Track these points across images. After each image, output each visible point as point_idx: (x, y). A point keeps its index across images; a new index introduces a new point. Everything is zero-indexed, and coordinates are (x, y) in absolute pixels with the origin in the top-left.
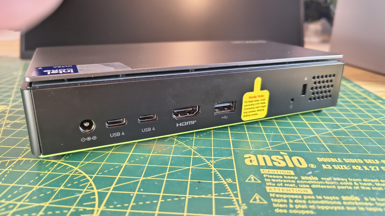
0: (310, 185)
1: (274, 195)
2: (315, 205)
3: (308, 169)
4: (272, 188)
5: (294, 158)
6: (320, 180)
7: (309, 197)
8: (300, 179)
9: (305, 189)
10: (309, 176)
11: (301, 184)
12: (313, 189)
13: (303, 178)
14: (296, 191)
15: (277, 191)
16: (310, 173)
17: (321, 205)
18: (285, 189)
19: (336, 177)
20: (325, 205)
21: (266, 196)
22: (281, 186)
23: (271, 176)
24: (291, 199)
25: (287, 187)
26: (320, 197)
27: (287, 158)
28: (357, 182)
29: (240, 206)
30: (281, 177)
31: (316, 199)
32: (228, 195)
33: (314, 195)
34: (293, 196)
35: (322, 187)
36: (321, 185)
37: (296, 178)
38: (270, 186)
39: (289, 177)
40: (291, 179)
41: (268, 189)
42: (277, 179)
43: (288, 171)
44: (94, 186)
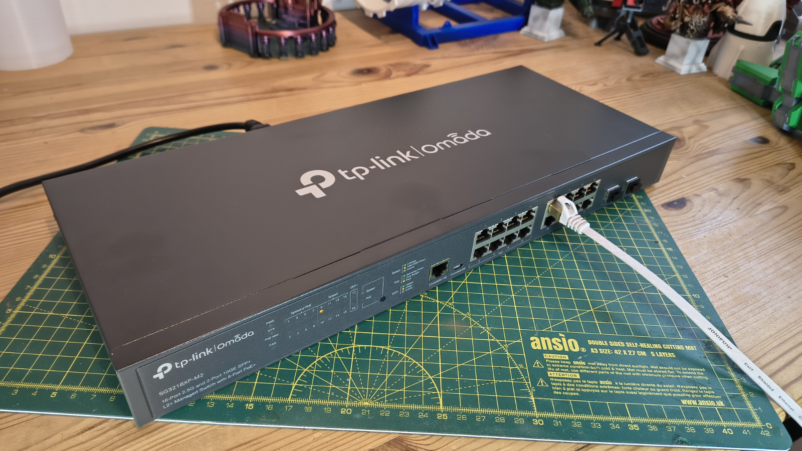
0: (579, 369)
1: (553, 379)
2: (581, 388)
3: (580, 353)
4: (552, 373)
5: (570, 341)
6: (587, 365)
7: (577, 381)
8: (572, 364)
9: (575, 374)
10: (579, 360)
11: (573, 369)
12: (581, 374)
13: (575, 363)
14: (568, 375)
15: (555, 376)
16: (580, 358)
17: (584, 388)
18: (561, 373)
19: (599, 362)
20: (587, 388)
21: (547, 380)
22: (558, 371)
23: (551, 361)
24: (565, 382)
25: (562, 372)
26: (585, 382)
27: (564, 340)
28: (614, 367)
29: (530, 389)
30: (559, 362)
31: (582, 383)
32: (522, 380)
33: (580, 379)
34: (566, 381)
35: (588, 371)
36: (587, 369)
37: (569, 363)
38: (550, 371)
39: (564, 362)
40: (566, 364)
41: (549, 373)
42: (556, 364)
43: (564, 356)
44: (427, 373)
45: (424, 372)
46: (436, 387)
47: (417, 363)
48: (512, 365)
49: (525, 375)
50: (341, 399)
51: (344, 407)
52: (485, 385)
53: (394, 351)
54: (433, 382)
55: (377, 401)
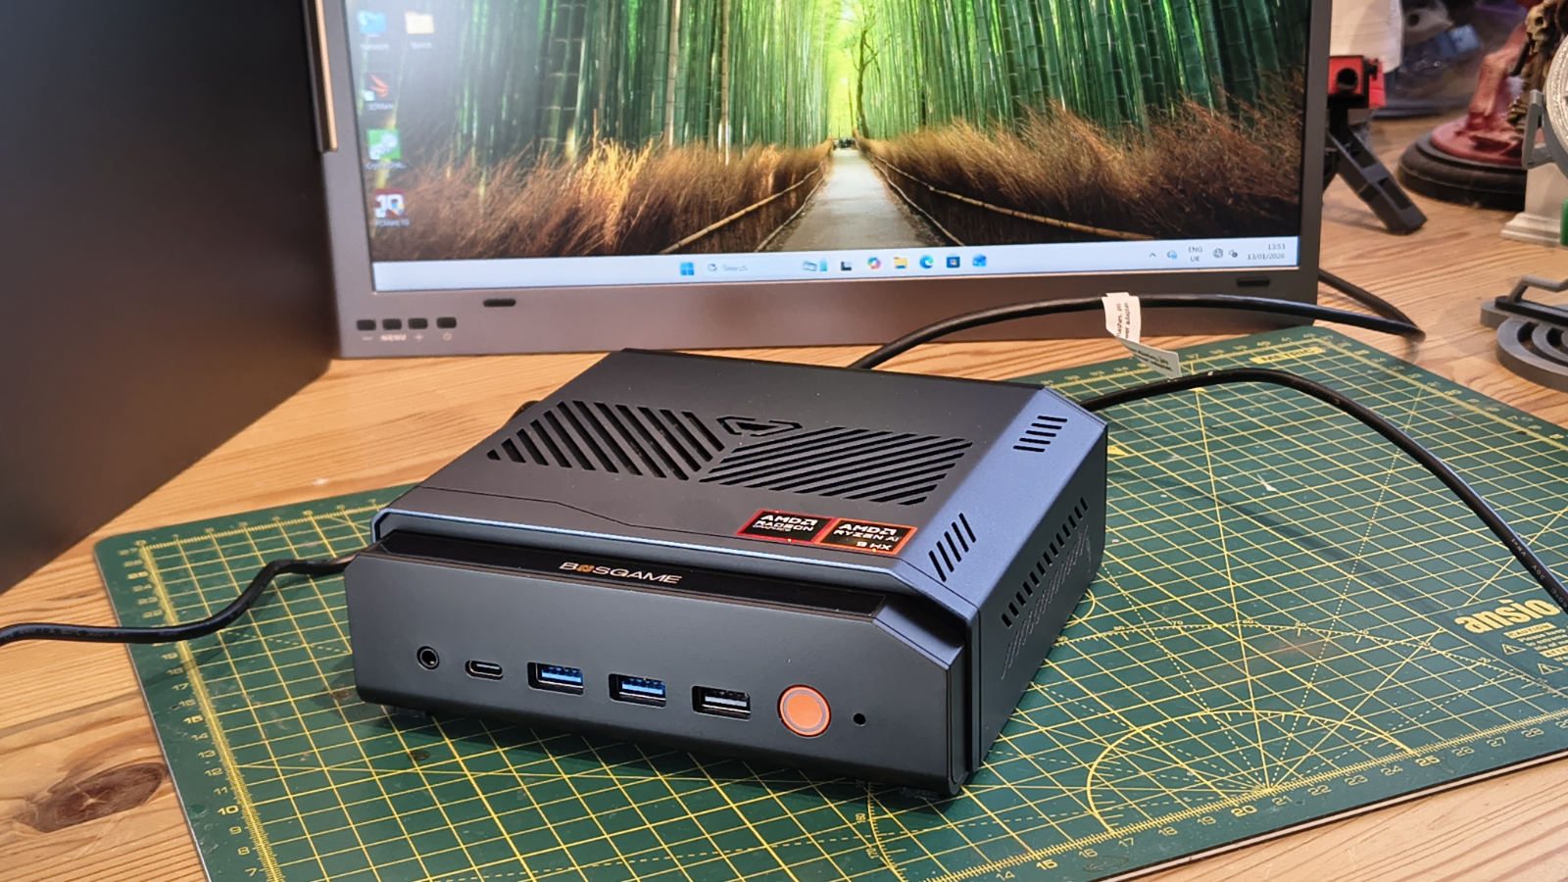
1: (1560, 659)
4: (1548, 652)
15: (1558, 653)
21: (1551, 661)
22: (1557, 647)
23: (1529, 638)
27: (1518, 606)
29: (1537, 682)
30: (1543, 635)
32: (1508, 676)
38: (1543, 650)
39: (1553, 633)
41: (1544, 653)
42: (1542, 638)
43: (1544, 624)
44: (1327, 720)
45: (1323, 721)
46: (1367, 731)
47: (1291, 713)
48: (1470, 664)
49: (1508, 669)
50: (1211, 801)
51: (1234, 807)
52: (1452, 701)
53: (1226, 712)
54: (1354, 727)
55: (1284, 781)
